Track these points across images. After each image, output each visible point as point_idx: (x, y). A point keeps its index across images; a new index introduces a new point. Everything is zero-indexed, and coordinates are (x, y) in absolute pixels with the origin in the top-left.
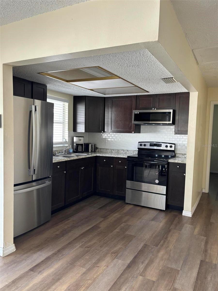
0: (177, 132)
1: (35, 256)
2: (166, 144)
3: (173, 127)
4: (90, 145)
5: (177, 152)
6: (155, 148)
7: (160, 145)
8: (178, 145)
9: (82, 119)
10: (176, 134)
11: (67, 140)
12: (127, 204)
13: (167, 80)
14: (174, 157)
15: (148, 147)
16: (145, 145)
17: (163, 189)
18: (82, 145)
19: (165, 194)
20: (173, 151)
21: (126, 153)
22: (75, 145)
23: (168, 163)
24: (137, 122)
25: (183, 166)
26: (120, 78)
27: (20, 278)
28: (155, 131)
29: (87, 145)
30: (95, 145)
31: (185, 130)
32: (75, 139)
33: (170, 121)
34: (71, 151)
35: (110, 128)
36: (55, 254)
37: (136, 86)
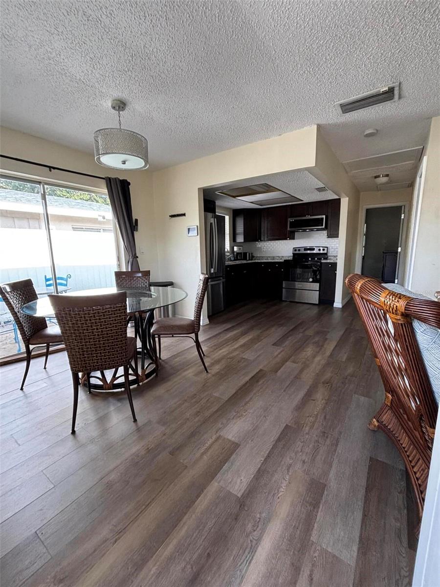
0: (330, 236)
1: (224, 325)
2: (319, 248)
3: (325, 232)
4: (248, 254)
5: (329, 255)
6: (309, 252)
7: (314, 249)
8: (331, 248)
9: (241, 230)
10: (328, 237)
11: (229, 250)
12: (284, 301)
13: (320, 190)
14: (326, 259)
15: (303, 251)
16: (299, 250)
17: (316, 286)
18: (241, 253)
19: (318, 289)
20: (326, 254)
21: (281, 259)
22: (235, 254)
23: (321, 263)
24: (293, 229)
25: (334, 265)
26: (280, 190)
27: (220, 333)
28: (308, 237)
29: (245, 254)
30: (252, 254)
31: (336, 233)
32: (236, 249)
33: (322, 226)
34: (233, 259)
35: (266, 236)
36: (237, 325)
37: (292, 196)
